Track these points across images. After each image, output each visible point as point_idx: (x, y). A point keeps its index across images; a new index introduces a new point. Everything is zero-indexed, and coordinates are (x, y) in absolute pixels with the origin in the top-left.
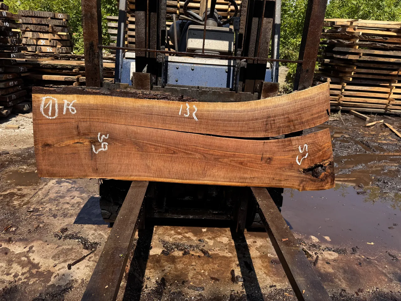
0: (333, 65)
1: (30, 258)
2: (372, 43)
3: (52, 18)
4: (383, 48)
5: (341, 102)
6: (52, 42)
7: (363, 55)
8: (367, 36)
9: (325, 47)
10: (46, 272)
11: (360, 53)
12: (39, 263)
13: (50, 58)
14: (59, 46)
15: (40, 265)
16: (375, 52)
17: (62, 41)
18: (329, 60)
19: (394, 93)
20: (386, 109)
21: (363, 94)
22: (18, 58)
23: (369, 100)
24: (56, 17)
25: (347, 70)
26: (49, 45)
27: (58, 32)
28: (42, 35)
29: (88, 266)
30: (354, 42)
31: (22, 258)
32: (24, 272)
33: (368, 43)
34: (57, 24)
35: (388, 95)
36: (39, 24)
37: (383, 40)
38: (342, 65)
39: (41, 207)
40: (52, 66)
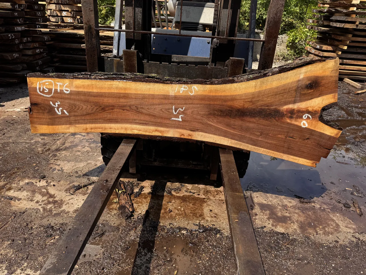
1: (49, 190)
6: (73, 13)
8: (365, 5)
10: (60, 201)
11: (357, 22)
13: (71, 28)
14: (78, 17)
15: (55, 196)
17: (80, 13)
18: (326, 29)
21: (357, 62)
22: (42, 28)
25: (342, 38)
26: (69, 16)
27: (77, 4)
28: (63, 7)
30: (352, 11)
31: (42, 190)
38: (339, 33)
39: (59, 154)
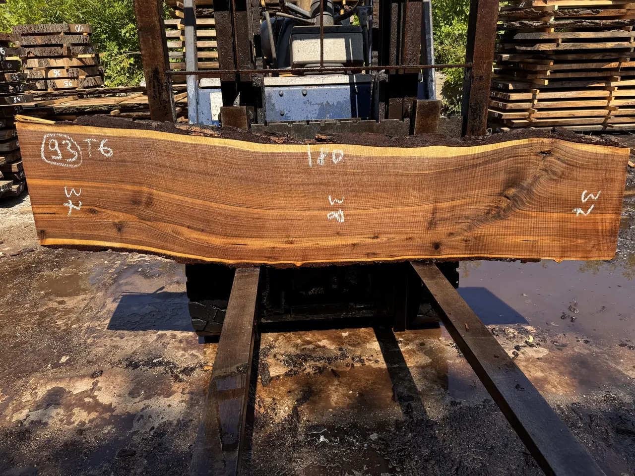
0: (517, 62)
1: (97, 398)
2: (575, 20)
3: (66, 33)
4: (593, 28)
5: (534, 120)
6: (72, 71)
7: (562, 42)
8: (566, 11)
9: (502, 35)
10: (124, 415)
11: (558, 39)
12: (111, 404)
13: (72, 97)
14: (82, 77)
15: (113, 407)
16: (581, 35)
17: (85, 68)
18: (508, 55)
19: (617, 98)
20: (604, 124)
21: (566, 104)
22: (24, 102)
23: (578, 112)
24: (72, 31)
25: (539, 68)
26: (66, 76)
27: (78, 54)
28: (53, 63)
29: (182, 401)
30: (546, 23)
31: (85, 399)
32: (91, 418)
33: (568, 22)
34: (75, 42)
35: (606, 101)
36: (47, 45)
37: (593, 15)
38: (531, 60)
40: (77, 109)
